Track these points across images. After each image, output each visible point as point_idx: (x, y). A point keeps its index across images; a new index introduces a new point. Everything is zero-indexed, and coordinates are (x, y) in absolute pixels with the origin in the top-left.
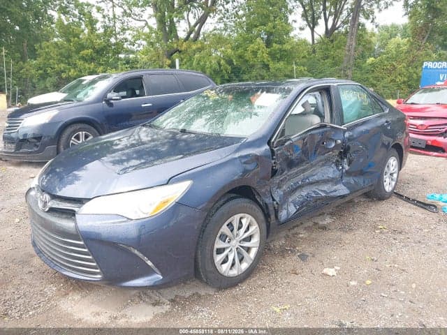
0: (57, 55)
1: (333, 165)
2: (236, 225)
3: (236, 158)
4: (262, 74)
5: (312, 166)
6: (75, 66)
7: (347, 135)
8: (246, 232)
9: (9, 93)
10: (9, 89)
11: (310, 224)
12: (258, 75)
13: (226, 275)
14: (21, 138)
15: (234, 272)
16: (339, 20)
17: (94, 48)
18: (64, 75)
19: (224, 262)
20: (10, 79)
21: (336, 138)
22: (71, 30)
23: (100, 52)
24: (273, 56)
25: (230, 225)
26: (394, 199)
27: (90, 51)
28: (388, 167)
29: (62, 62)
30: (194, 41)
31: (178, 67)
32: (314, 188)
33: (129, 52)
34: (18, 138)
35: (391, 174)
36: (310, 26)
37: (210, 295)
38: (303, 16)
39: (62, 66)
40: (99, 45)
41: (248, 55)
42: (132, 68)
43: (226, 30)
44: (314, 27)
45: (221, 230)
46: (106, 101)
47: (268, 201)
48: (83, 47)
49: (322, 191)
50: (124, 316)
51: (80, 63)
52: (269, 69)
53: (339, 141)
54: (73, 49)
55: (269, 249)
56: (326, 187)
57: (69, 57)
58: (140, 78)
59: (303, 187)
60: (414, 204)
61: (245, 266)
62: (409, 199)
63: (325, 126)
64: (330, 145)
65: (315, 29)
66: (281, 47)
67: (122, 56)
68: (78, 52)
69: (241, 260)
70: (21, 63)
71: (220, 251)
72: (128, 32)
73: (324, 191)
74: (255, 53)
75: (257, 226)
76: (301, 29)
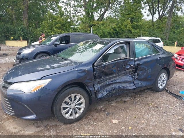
0: (48, 26)
1: (130, 76)
2: (73, 98)
3: (75, 71)
4: (128, 34)
5: (119, 75)
6: (54, 30)
7: (137, 63)
8: (78, 101)
9: (29, 40)
10: (29, 39)
11: (119, 100)
12: (126, 35)
13: (67, 118)
14: (21, 58)
15: (72, 118)
16: (166, 12)
17: (61, 24)
18: (49, 34)
19: (67, 113)
20: (30, 35)
21: (130, 64)
22: (53, 17)
23: (64, 25)
24: (133, 27)
25: (70, 98)
26: (164, 92)
27: (60, 25)
28: (160, 77)
29: (49, 29)
30: (100, 21)
31: (92, 33)
32: (119, 85)
33: (75, 25)
34: (20, 58)
35: (163, 81)
36: (152, 14)
37: (60, 126)
38: (149, 10)
39: (49, 30)
40: (63, 22)
41: (123, 27)
42: (75, 32)
43: (116, 16)
44: (153, 15)
45: (65, 100)
46: (54, 45)
47: (92, 89)
48: (57, 23)
49: (122, 86)
50: (24, 130)
51: (55, 29)
52: (131, 32)
53: (132, 66)
54: (53, 24)
55: (95, 109)
56: (125, 85)
57: (52, 27)
58: (69, 36)
59: (113, 84)
60: (172, 95)
61: (77, 115)
62: (171, 92)
63: (127, 59)
64: (128, 67)
65: (154, 16)
66: (137, 24)
67: (72, 27)
68: (55, 25)
69: (76, 113)
70: (35, 29)
71: (64, 108)
72: (76, 17)
73: (123, 87)
74: (126, 26)
75: (84, 99)
76: (148, 16)
